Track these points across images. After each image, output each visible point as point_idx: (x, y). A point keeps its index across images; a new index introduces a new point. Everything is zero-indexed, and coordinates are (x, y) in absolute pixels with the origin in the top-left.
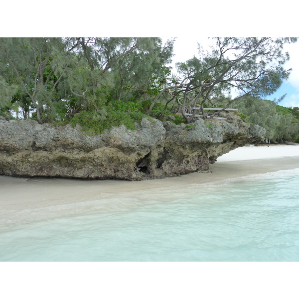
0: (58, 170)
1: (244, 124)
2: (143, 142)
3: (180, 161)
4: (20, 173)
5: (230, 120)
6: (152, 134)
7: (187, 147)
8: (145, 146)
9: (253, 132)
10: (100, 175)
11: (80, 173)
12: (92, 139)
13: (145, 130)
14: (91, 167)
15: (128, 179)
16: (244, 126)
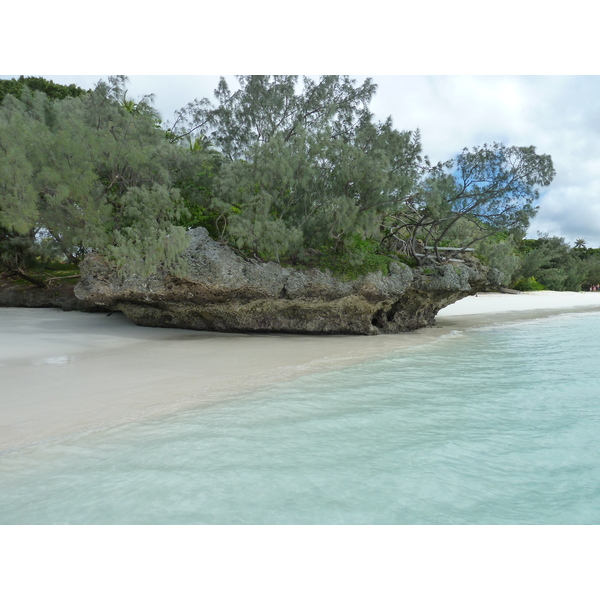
0: (284, 323)
1: (483, 267)
2: (393, 290)
3: (412, 313)
4: (239, 327)
5: (468, 263)
6: (401, 280)
7: (429, 295)
8: (394, 294)
9: (492, 278)
10: (334, 328)
11: (310, 326)
12: (344, 286)
13: (393, 276)
14: (322, 319)
15: (365, 333)
16: (483, 271)
